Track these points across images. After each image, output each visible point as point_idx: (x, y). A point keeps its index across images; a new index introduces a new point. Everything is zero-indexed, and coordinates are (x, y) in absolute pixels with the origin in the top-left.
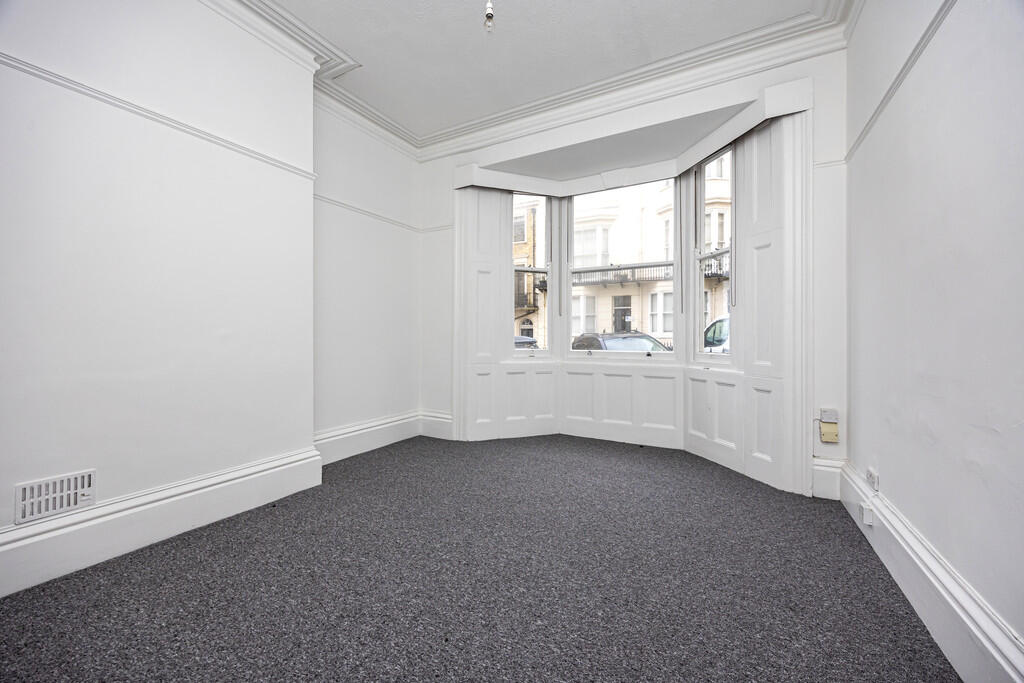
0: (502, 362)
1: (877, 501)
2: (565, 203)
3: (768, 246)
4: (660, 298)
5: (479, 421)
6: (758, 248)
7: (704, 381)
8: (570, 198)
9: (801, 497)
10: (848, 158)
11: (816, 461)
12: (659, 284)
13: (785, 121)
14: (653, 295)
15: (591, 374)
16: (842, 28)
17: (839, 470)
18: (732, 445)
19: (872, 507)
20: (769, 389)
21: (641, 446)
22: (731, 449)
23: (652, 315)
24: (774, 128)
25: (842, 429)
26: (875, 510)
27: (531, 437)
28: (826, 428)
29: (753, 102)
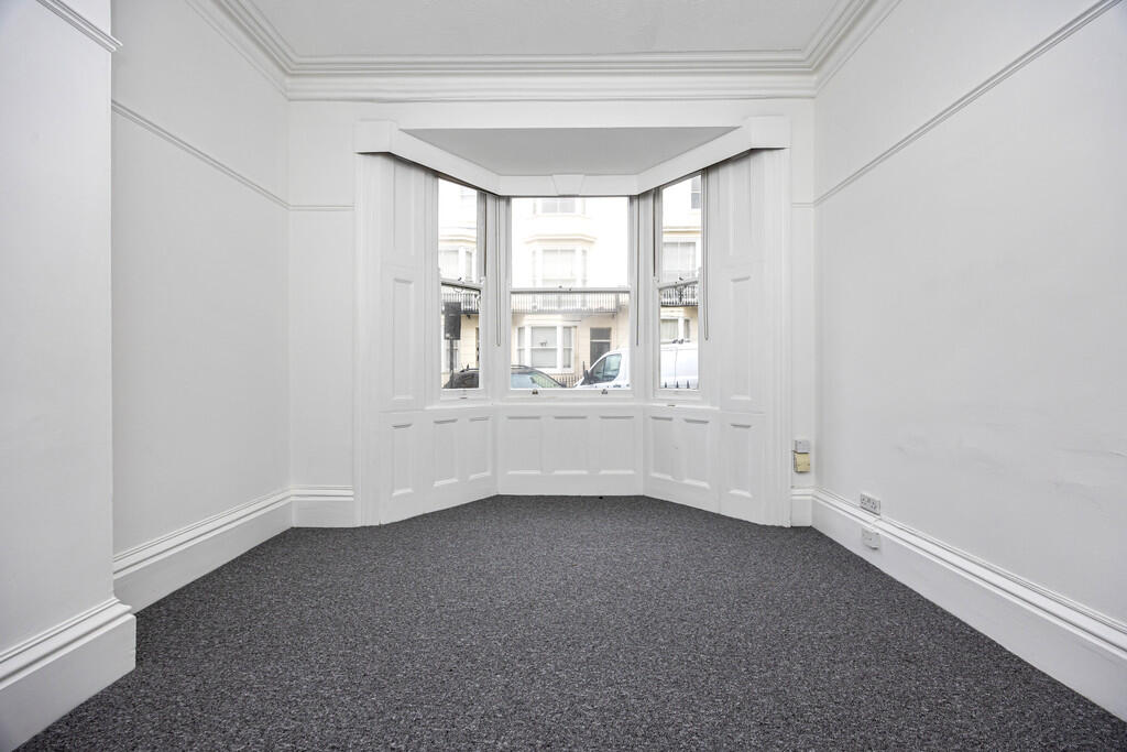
0: (428, 408)
1: (881, 524)
2: (503, 203)
3: (747, 279)
4: (528, 331)
5: (397, 493)
6: (735, 281)
7: (670, 419)
8: (508, 199)
9: (782, 528)
10: (819, 201)
11: (796, 491)
12: (527, 317)
13: (765, 154)
14: (520, 329)
15: (538, 418)
16: (815, 78)
17: (810, 498)
18: (705, 484)
19: (877, 531)
20: (747, 424)
21: (601, 498)
22: (704, 489)
23: (520, 350)
24: (754, 160)
25: (812, 457)
26: (881, 532)
27: (466, 505)
28: (800, 459)
29: (735, 128)
